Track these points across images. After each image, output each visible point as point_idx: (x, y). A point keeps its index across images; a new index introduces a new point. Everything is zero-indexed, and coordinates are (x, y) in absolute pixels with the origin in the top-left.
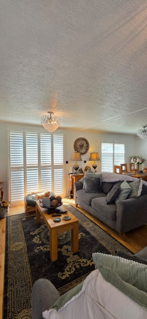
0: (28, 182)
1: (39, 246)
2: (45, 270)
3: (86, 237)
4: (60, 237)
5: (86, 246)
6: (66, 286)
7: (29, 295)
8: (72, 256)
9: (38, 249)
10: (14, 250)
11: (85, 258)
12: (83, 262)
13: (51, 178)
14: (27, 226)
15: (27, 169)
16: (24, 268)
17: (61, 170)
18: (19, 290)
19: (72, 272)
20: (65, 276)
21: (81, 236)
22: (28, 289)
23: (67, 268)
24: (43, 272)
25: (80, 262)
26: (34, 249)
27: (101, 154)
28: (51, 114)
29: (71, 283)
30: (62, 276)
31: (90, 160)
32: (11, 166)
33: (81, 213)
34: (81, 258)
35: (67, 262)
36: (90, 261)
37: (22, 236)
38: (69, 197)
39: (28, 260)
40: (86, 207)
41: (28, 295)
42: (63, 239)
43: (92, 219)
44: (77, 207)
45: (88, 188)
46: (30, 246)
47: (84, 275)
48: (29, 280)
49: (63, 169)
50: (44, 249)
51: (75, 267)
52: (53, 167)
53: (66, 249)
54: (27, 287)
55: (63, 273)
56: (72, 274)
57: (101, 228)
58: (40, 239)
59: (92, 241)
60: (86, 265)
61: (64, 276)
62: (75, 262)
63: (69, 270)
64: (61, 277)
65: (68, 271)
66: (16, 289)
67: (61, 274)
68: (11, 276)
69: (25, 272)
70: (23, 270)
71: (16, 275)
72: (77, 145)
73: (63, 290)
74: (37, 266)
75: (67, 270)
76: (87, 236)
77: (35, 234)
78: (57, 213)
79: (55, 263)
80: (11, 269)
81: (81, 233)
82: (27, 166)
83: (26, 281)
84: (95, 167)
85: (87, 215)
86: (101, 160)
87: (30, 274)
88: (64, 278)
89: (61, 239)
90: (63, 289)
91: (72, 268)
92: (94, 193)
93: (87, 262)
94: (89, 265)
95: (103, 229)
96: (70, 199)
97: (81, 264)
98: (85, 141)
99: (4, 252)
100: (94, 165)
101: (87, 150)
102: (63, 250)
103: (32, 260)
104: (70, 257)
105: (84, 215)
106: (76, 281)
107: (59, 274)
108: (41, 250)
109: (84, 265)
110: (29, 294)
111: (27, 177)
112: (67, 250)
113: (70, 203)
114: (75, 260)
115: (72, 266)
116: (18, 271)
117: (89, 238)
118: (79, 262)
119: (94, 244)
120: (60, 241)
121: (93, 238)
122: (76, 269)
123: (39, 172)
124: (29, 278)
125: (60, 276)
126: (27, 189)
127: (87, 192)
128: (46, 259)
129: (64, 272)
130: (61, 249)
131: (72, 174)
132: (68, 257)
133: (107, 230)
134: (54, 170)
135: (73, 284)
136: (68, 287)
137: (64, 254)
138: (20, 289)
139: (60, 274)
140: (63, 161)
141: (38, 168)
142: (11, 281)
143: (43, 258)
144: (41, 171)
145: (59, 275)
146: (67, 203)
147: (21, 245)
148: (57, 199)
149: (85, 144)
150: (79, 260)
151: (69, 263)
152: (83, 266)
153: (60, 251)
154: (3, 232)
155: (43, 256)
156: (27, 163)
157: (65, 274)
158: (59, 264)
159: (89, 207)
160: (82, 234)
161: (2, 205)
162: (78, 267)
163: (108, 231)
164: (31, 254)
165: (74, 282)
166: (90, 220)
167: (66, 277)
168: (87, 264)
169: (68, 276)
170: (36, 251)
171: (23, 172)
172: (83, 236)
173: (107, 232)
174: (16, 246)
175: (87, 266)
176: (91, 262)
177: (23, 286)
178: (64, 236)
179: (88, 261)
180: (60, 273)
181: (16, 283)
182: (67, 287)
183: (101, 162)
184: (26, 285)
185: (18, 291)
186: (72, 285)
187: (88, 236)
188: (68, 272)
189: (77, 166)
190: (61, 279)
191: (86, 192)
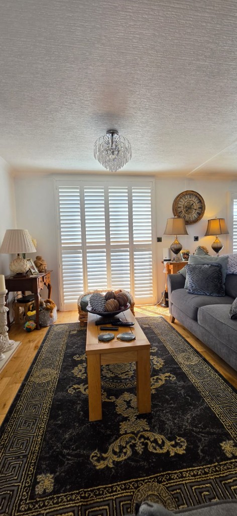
0: (89, 272)
1: (79, 384)
2: (71, 434)
3: (176, 383)
4: (122, 373)
5: (171, 404)
6: (98, 489)
7: (20, 482)
8: (133, 419)
9: (74, 389)
10: (37, 381)
11: (162, 431)
12: (155, 441)
13: (129, 268)
14: (74, 344)
15: (87, 250)
16: (38, 419)
17: (148, 254)
18: (10, 463)
19: (123, 458)
20: (106, 462)
21: (166, 380)
22: (24, 467)
23: (115, 446)
24: (65, 438)
25: (148, 439)
26: (68, 387)
27: (233, 221)
28: (112, 135)
29: (112, 487)
30: (98, 460)
31: (207, 234)
32: (63, 246)
33: (179, 333)
34: (152, 430)
35: (118, 430)
36: (173, 443)
37: (59, 359)
38: (161, 303)
39: (50, 405)
40: (189, 323)
41: (19, 480)
42: (126, 379)
43: (199, 349)
44: (173, 322)
45: (193, 285)
46: (65, 379)
47: (146, 476)
48: (35, 447)
49: (151, 252)
50: (85, 390)
51: (133, 447)
52: (133, 247)
53: (126, 401)
54: (25, 461)
55: (103, 455)
56: (121, 462)
57: (216, 371)
58: (86, 370)
59: (189, 396)
60: (159, 451)
61: (102, 462)
62: (136, 435)
63: (117, 450)
64: (96, 463)
65: (115, 453)
66: (6, 459)
67: (99, 455)
68: (11, 429)
69: (35, 427)
70: (34, 424)
71: (19, 429)
72: (179, 205)
73: (88, 498)
74: (59, 422)
75: (113, 450)
76: (179, 382)
77: (81, 360)
78: (113, 325)
79: (95, 425)
80: (17, 415)
81: (167, 374)
82: (87, 245)
83: (29, 448)
84: (217, 249)
85: (190, 340)
86: (233, 235)
87: (42, 436)
88: (100, 466)
89: (124, 379)
90: (90, 494)
91: (126, 447)
92: (206, 295)
93: (163, 442)
94: (168, 452)
95: (220, 375)
96: (164, 307)
97: (149, 443)
98: (196, 196)
99: (22, 382)
100: (216, 245)
101: (200, 215)
102: (120, 402)
103: (57, 407)
104: (129, 421)
105: (183, 338)
106: (125, 484)
107: (93, 454)
108: (80, 392)
109: (155, 449)
110: (21, 480)
111: (87, 264)
112: (128, 403)
113: (162, 315)
114: (139, 432)
115: (127, 443)
116: (25, 423)
117: (183, 387)
118: (145, 439)
119: (191, 405)
120: (121, 382)
121: (193, 391)
122: (135, 453)
123: (108, 256)
124: (36, 444)
125: (95, 458)
126: (89, 285)
127: (193, 294)
128: (82, 413)
129: (105, 453)
130: (117, 398)
131: (170, 260)
132: (126, 419)
133: (230, 379)
134: (135, 253)
135: (116, 491)
136: (102, 494)
137: (119, 410)
138: (11, 461)
139: (96, 453)
140: (152, 237)
141: (105, 250)
142: (6, 440)
143: (76, 408)
144: (112, 254)
145: (93, 457)
146: (157, 313)
147: (52, 374)
148: (119, 297)
149: (196, 202)
150: (147, 434)
151: (124, 434)
152: (151, 449)
153: (114, 401)
154: (36, 347)
155: (79, 404)
156: (87, 241)
157: (107, 458)
158: (102, 431)
159: (193, 323)
160: (170, 377)
161: (45, 306)
162: (140, 449)
163: (233, 381)
164: (60, 394)
165: (118, 485)
166: (196, 350)
167: (107, 466)
168: (161, 449)
169: (111, 466)
170: (71, 391)
171: (81, 255)
172: (171, 380)
173: (229, 381)
174: (44, 375)
175: (162, 454)
176: (173, 446)
177: (19, 457)
178: (132, 373)
179: (168, 444)
180: (96, 451)
181: (11, 446)
182: (99, 494)
183: (232, 239)
184: (24, 456)
185: (7, 466)
186: (112, 492)
187: (182, 383)
188: (115, 456)
189: (178, 245)
190: (95, 466)
191: (189, 293)
